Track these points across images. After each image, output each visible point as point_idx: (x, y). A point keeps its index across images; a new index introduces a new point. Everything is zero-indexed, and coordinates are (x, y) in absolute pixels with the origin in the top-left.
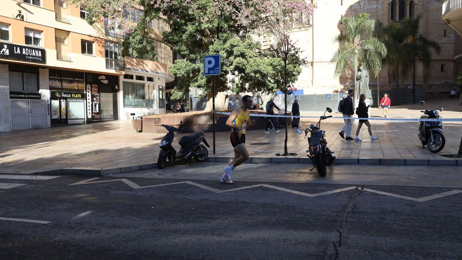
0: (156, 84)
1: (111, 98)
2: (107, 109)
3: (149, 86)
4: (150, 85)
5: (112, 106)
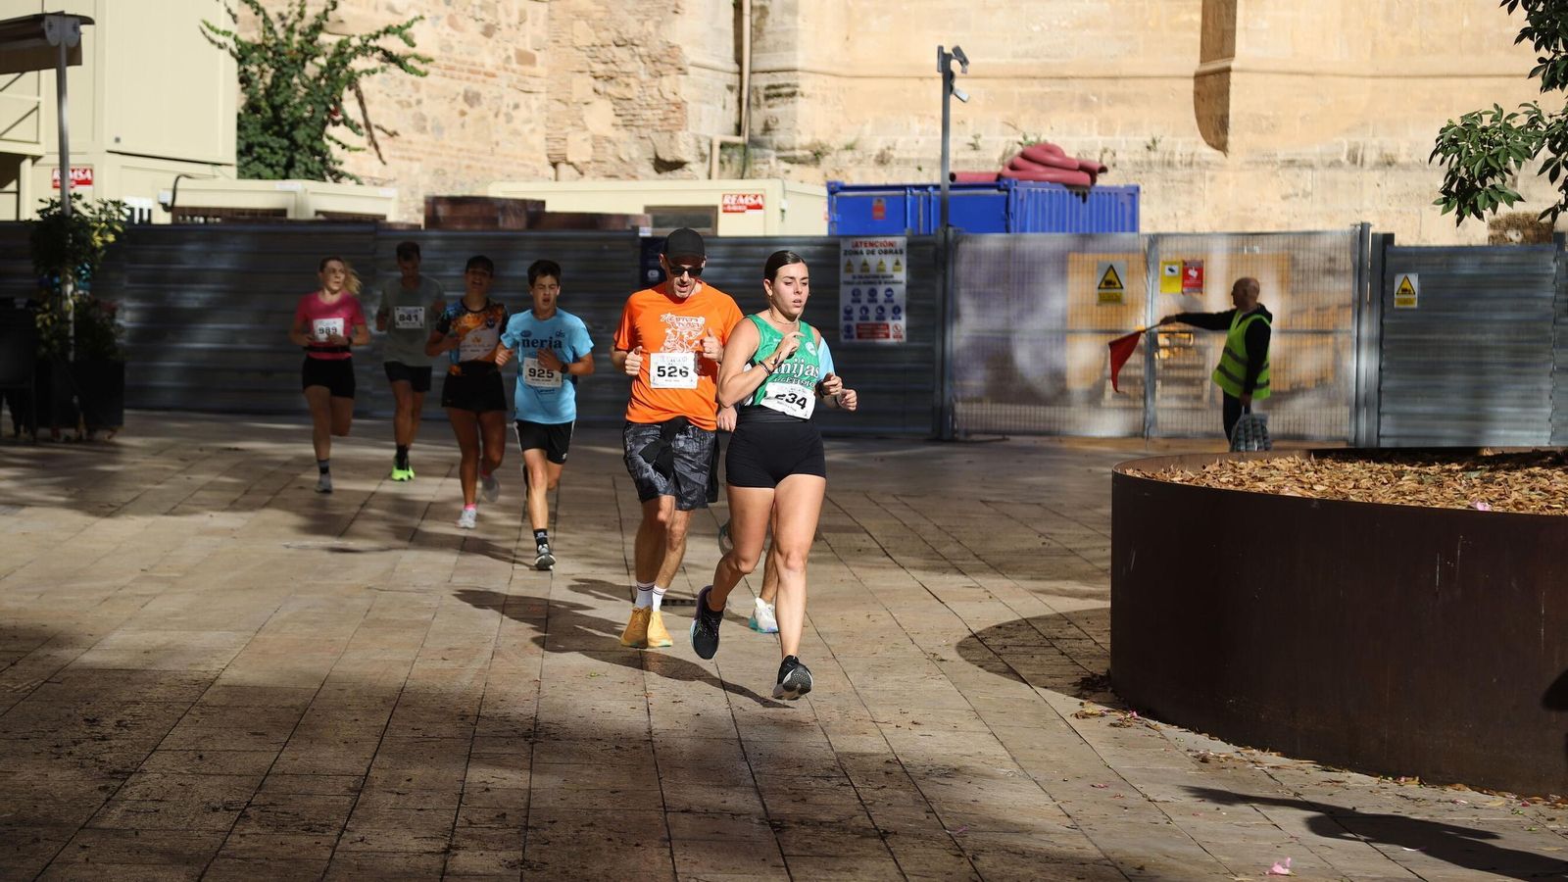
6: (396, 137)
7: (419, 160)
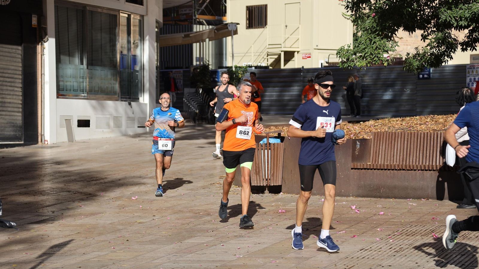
0: (149, 13)
1: (16, 62)
2: (5, 102)
3: (129, 19)
4: (132, 16)
5: (19, 92)
6: (402, 39)
7: (410, 45)
